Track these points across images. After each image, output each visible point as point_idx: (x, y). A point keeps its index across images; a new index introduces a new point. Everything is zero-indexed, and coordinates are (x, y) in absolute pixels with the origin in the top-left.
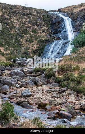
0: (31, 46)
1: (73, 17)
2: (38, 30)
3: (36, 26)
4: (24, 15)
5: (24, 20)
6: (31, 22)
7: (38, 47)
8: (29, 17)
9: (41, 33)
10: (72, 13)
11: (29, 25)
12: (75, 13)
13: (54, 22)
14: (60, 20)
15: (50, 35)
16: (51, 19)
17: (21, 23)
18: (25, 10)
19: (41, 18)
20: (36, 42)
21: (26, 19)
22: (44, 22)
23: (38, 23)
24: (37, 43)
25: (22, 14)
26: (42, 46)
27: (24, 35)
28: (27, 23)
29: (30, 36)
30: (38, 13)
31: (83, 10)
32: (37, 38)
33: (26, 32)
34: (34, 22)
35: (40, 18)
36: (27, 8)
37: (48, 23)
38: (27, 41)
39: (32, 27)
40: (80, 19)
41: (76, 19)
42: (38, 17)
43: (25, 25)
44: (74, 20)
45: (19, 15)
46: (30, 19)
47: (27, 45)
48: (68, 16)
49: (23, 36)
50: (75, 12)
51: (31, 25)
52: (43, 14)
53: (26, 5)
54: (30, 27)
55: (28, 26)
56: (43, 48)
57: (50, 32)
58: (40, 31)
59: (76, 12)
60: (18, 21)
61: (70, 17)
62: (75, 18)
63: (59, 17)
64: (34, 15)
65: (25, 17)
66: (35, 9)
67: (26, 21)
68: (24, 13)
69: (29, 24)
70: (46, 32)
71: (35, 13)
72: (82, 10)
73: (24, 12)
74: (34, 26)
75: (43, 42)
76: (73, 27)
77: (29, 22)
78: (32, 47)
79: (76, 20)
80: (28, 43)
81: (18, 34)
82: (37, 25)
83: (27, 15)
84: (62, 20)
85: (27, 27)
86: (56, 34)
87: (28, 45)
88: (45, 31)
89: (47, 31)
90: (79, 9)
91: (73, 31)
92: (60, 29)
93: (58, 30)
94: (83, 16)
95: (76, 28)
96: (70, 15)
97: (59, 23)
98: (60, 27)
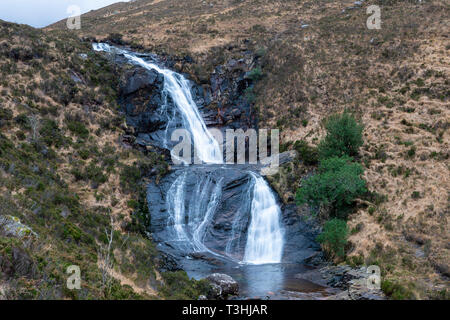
1: (196, 74)
2: (87, 124)
3: (71, 105)
4: (15, 56)
5: (23, 81)
6: (54, 86)
7: (131, 204)
8: (36, 65)
9: (98, 134)
10: (188, 58)
11: (49, 102)
12: (200, 59)
13: (131, 88)
14: (151, 82)
15: (129, 141)
17: (16, 92)
18: (16, 39)
19: (82, 73)
21: (30, 74)
22: (96, 89)
23: (80, 93)
24: (122, 186)
25: (7, 55)
26: (137, 196)
27: (53, 147)
28: (38, 92)
29: (80, 153)
30: (63, 48)
31: (225, 47)
32: (111, 162)
34: (65, 89)
35: (76, 70)
37: (111, 92)
39: (62, 110)
40: (221, 80)
41: (208, 82)
42: (71, 67)
43: (33, 101)
46: (44, 75)
47: (93, 202)
48: (171, 67)
50: (197, 55)
51: (55, 100)
52: (84, 56)
54: (54, 111)
55: (45, 105)
56: (141, 203)
58: (94, 127)
59: (203, 54)
61: (180, 72)
62: (204, 77)
63: (143, 70)
64: (52, 59)
65: (22, 66)
67: (35, 85)
68: (13, 51)
69: (48, 98)
70: (114, 130)
72: (222, 49)
73: (14, 46)
74: (66, 104)
77: (45, 87)
79: (207, 85)
81: (36, 147)
82: (75, 102)
83: (27, 58)
84: (159, 80)
88: (111, 126)
89: (117, 122)
90: (209, 45)
91: (208, 126)
92: (156, 117)
93: (152, 120)
94: (236, 71)
95: (211, 112)
96: (180, 65)
97: (150, 91)
98: (155, 107)
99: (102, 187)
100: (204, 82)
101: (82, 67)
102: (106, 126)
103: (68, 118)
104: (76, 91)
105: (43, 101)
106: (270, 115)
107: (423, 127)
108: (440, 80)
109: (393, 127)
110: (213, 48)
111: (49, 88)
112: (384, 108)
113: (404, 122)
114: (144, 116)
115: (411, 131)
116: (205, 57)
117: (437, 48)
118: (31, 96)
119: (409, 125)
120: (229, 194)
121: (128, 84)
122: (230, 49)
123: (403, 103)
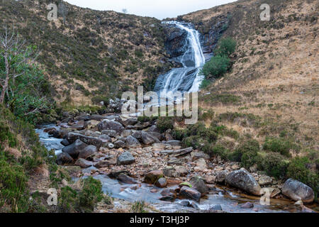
0: (133, 78)
1: (203, 30)
2: (145, 52)
3: (140, 45)
4: (121, 27)
5: (120, 36)
6: (133, 38)
7: (145, 80)
8: (129, 30)
9: (149, 56)
10: (201, 23)
11: (129, 44)
12: (206, 23)
13: (172, 38)
14: (181, 35)
15: (164, 60)
16: (166, 33)
17: (115, 40)
18: (123, 20)
19: (150, 32)
20: (141, 71)
21: (125, 33)
22: (154, 39)
23: (145, 40)
24: (144, 73)
25: (117, 26)
26: (151, 78)
27: (121, 59)
28: (126, 40)
29: (132, 62)
30: (143, 23)
31: (218, 17)
32: (144, 66)
33: (124, 55)
34: (138, 39)
35: (147, 32)
36: (125, 16)
37: (162, 40)
38: (126, 70)
39: (135, 47)
40: (213, 32)
41: (208, 33)
42: (145, 30)
43: (122, 44)
44: (204, 35)
45: (112, 28)
46: (130, 34)
47: (126, 78)
48: (194, 28)
49: (120, 62)
50: (205, 21)
51: (133, 43)
52: (153, 25)
53: (124, 10)
54: (131, 48)
55: (127, 45)
56: (153, 81)
57: (165, 53)
58: (148, 54)
60: (112, 37)
61: (197, 30)
62: (206, 31)
63: (179, 30)
64: (137, 27)
65: (123, 30)
66: (139, 18)
67: (125, 38)
69: (130, 42)
70: (158, 55)
71: (139, 23)
72: (216, 18)
73: (121, 23)
74: (138, 45)
75: (154, 71)
76: (203, 45)
77: (129, 39)
78: (136, 79)
79: (207, 35)
80: (128, 73)
81: (112, 59)
82: (143, 44)
83: (126, 27)
84: (185, 34)
85: (126, 48)
86: (175, 58)
87: (129, 76)
88: (157, 53)
89: (160, 52)
90: (212, 16)
91: (203, 53)
93: (179, 51)
94: (219, 27)
95: (207, 47)
96: (197, 27)
97: (180, 39)
100: (206, 33)
101: (150, 30)
102: (154, 53)
103: (137, 50)
104: (143, 39)
105: (127, 43)
108: (281, 20)
110: (213, 18)
111: (131, 38)
112: (256, 35)
114: (176, 50)
115: (259, 44)
116: (208, 22)
117: (294, 5)
118: (122, 42)
121: (171, 36)
122: (220, 17)
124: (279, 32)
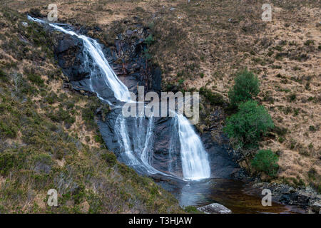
1: (105, 39)
2: (40, 75)
3: (24, 61)
6: (12, 46)
10: (97, 28)
11: (10, 59)
12: (106, 29)
13: (62, 49)
15: (68, 87)
19: (27, 36)
22: (39, 49)
23: (30, 52)
30: (10, 18)
31: (122, 21)
34: (19, 49)
35: (22, 35)
37: (49, 51)
40: (122, 44)
41: (114, 44)
42: (19, 32)
44: (109, 48)
50: (103, 26)
51: (14, 57)
55: (9, 61)
57: (63, 76)
58: (44, 78)
59: (107, 25)
61: (93, 37)
62: (111, 42)
64: (4, 25)
69: (8, 55)
70: (57, 79)
74: (21, 60)
76: (113, 63)
79: (113, 47)
82: (27, 58)
86: (77, 83)
88: (55, 76)
90: (111, 19)
91: (118, 75)
92: (82, 70)
93: (80, 71)
94: (133, 38)
95: (118, 66)
96: (92, 33)
97: (75, 51)
98: (80, 63)
99: (73, 127)
100: (111, 45)
101: (26, 33)
102: (51, 77)
103: (26, 71)
104: (26, 50)
105: (6, 58)
106: (171, 70)
107: (293, 78)
109: (271, 79)
110: (114, 22)
111: (8, 47)
112: (259, 66)
113: (279, 76)
114: (73, 69)
116: (109, 28)
119: (284, 77)
120: (160, 127)
121: (59, 46)
122: (125, 22)
123: (271, 62)
124: (306, 66)
